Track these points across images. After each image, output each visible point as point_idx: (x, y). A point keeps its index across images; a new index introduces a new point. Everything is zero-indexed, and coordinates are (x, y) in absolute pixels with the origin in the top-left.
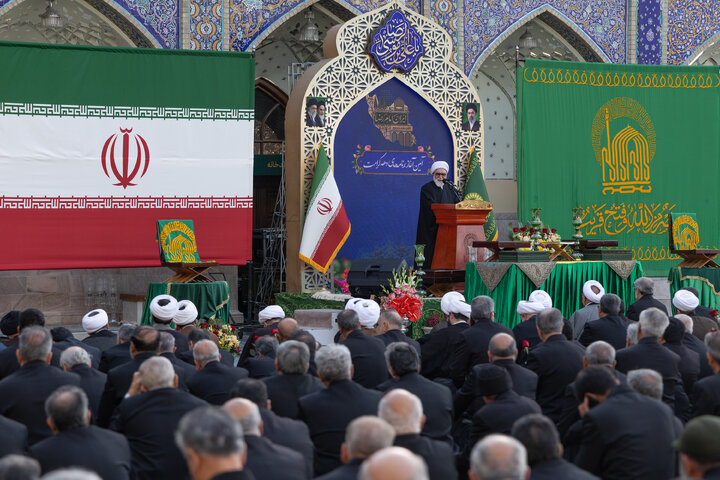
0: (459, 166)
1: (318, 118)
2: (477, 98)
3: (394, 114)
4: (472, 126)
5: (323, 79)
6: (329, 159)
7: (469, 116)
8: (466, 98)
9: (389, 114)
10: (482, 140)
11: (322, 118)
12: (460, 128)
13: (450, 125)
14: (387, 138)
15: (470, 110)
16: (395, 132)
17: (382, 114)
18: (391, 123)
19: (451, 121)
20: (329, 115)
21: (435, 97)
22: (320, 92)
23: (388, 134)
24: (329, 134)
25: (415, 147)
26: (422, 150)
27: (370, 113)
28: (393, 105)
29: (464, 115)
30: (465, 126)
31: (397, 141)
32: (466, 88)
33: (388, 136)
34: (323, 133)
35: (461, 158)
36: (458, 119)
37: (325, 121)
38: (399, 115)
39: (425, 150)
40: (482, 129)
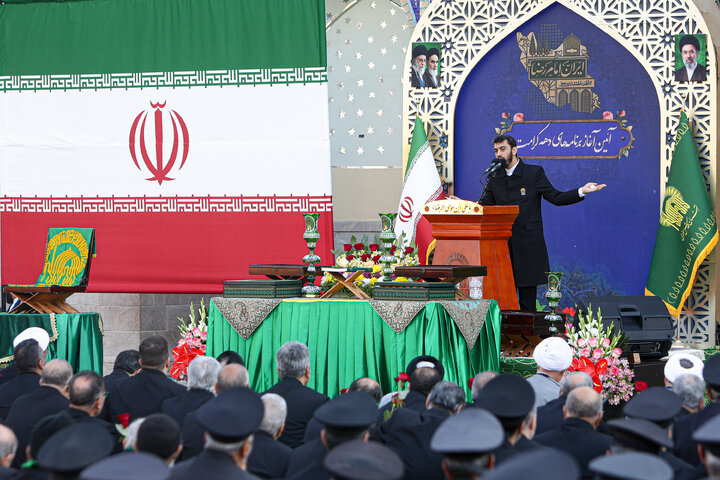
0: (669, 142)
1: (427, 75)
2: (702, 26)
3: (562, 61)
4: (690, 73)
5: (438, 15)
6: (445, 137)
7: (685, 57)
8: (683, 27)
9: (554, 61)
10: (712, 96)
11: (434, 74)
12: (672, 78)
13: (653, 75)
14: (552, 100)
15: (687, 48)
16: (563, 91)
17: (543, 62)
18: (556, 77)
19: (655, 68)
20: (447, 69)
21: (626, 30)
22: (434, 35)
23: (552, 93)
24: (448, 98)
25: (598, 114)
26: (610, 117)
27: (523, 62)
28: (561, 48)
29: (677, 56)
30: (680, 75)
31: (568, 106)
32: (682, 10)
33: (551, 96)
34: (439, 97)
35: (672, 128)
36: (669, 64)
37: (440, 78)
38: (571, 62)
39: (616, 117)
40: (712, 78)
